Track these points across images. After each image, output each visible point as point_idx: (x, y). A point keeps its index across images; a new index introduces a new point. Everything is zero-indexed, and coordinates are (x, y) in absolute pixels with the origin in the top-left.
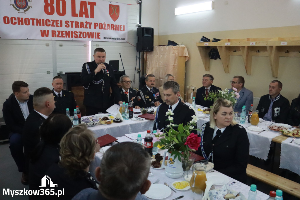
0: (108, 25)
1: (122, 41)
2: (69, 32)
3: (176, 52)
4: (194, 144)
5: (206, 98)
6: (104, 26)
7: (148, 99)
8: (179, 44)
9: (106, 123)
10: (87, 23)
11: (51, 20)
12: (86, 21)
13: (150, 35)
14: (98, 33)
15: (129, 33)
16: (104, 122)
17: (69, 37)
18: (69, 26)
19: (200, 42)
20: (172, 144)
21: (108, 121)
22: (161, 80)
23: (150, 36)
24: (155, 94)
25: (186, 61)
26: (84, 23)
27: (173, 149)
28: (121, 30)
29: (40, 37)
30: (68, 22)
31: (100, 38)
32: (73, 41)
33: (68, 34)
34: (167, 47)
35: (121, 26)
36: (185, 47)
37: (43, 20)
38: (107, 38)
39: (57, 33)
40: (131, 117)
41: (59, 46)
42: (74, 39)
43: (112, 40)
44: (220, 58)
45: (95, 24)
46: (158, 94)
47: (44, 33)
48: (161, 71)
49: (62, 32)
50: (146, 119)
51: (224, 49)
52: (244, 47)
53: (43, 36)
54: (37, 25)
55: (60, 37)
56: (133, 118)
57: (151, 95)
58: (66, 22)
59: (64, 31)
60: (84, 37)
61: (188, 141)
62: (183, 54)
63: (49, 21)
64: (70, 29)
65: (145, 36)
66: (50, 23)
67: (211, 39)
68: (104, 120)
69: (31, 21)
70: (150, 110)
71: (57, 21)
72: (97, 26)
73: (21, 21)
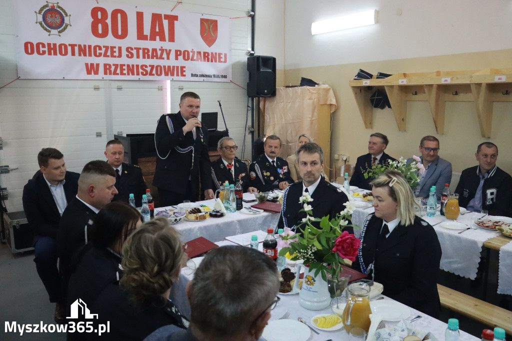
0: (199, 53)
1: (224, 80)
2: (133, 66)
3: (315, 96)
4: (349, 249)
5: (368, 174)
6: (191, 54)
7: (269, 177)
8: (320, 83)
9: (197, 218)
10: (164, 50)
11: (102, 47)
12: (162, 47)
13: (270, 69)
14: (182, 68)
15: (235, 66)
16: (193, 216)
17: (133, 74)
18: (132, 56)
19: (355, 79)
20: (311, 250)
21: (200, 214)
22: (290, 146)
23: (270, 71)
24: (281, 168)
25: (332, 112)
26: (158, 50)
27: (312, 259)
28: (220, 61)
29: (84, 75)
30: (132, 49)
31: (185, 76)
32: (139, 80)
33: (131, 70)
34: (299, 89)
35: (220, 54)
36: (329, 89)
37: (90, 47)
38: (197, 75)
39: (113, 68)
40: (239, 207)
41: (116, 89)
42: (141, 77)
43: (205, 79)
44: (390, 107)
45: (176, 51)
46: (285, 169)
47: (91, 69)
48: (290, 130)
49: (122, 66)
50: (265, 210)
51: (396, 91)
52: (431, 86)
53: (89, 73)
54: (80, 55)
55: (118, 74)
56: (243, 210)
57: (273, 170)
58: (127, 49)
59: (124, 65)
60: (157, 74)
61: (338, 246)
62: (326, 100)
63: (100, 48)
64: (134, 61)
65: (261, 70)
66: (100, 51)
67: (375, 74)
68: (194, 213)
69: (69, 48)
70: (271, 195)
71: (112, 48)
72: (180, 55)
73: (53, 49)
